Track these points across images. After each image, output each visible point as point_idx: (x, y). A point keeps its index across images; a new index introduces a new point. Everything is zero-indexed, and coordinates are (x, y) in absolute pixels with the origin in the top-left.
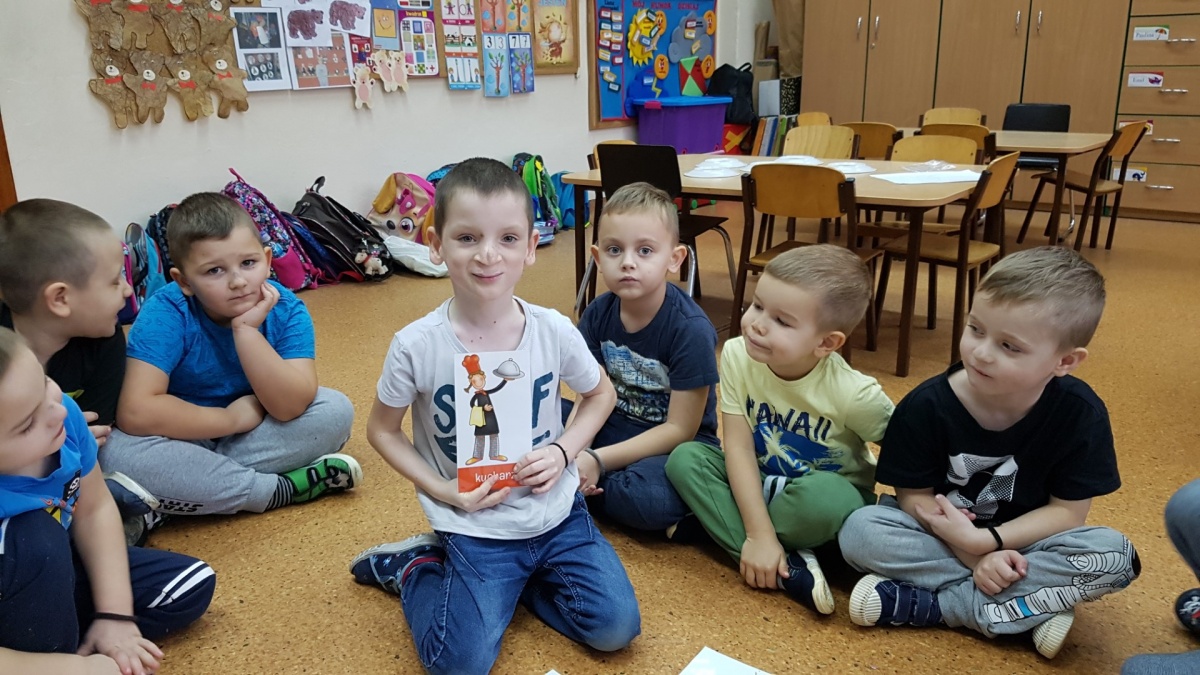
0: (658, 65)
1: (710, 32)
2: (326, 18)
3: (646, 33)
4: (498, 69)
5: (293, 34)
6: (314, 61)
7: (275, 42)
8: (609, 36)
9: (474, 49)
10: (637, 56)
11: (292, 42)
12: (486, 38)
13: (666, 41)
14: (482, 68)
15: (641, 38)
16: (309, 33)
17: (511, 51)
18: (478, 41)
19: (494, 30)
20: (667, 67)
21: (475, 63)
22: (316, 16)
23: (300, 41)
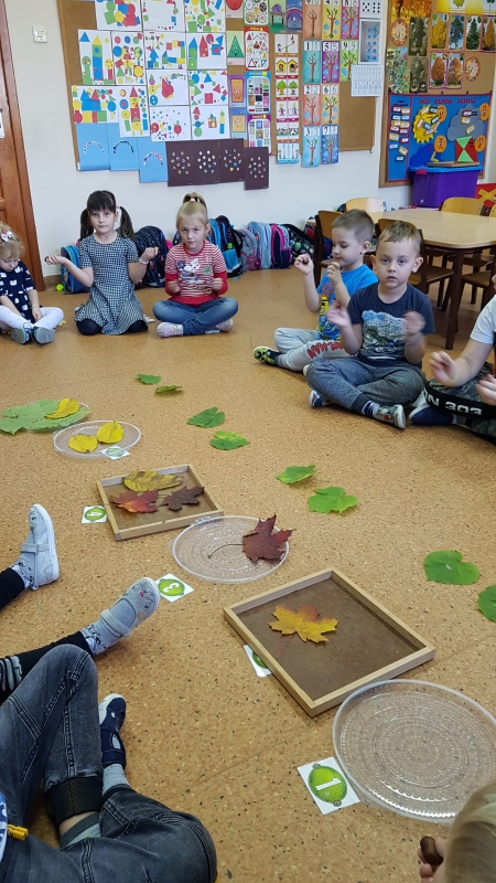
0: (437, 144)
1: (484, 118)
3: (428, 121)
4: (313, 149)
8: (399, 124)
9: (297, 137)
10: (421, 137)
12: (305, 130)
13: (444, 128)
14: (301, 148)
15: (424, 124)
17: (323, 137)
18: (300, 131)
19: (312, 124)
21: (297, 146)
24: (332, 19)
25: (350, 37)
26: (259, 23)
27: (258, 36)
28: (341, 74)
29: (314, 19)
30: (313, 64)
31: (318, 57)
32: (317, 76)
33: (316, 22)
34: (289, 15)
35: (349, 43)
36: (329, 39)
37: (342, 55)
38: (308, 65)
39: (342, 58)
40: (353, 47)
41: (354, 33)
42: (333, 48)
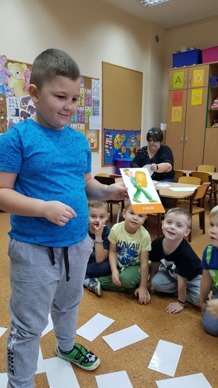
0: (122, 150)
1: (139, 140)
3: (119, 141)
8: (108, 141)
10: (116, 147)
13: (125, 143)
15: (118, 142)
20: (125, 150)
24: (81, 97)
25: (88, 105)
28: (85, 120)
32: (76, 120)
36: (80, 105)
39: (85, 114)
40: (89, 109)
42: (82, 109)
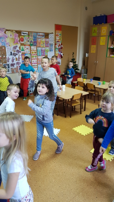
2: (16, 64)
4: (40, 69)
5: (11, 66)
6: (14, 69)
7: (9, 67)
9: (37, 67)
11: (11, 67)
12: (38, 65)
14: (38, 69)
16: (13, 66)
18: (37, 66)
19: (40, 64)
21: (37, 68)
22: (14, 64)
23: (12, 67)
24: (43, 43)
25: (47, 47)
26: (27, 44)
27: (27, 47)
28: (46, 54)
29: (39, 43)
30: (40, 52)
31: (40, 51)
32: (40, 54)
33: (40, 44)
34: (34, 43)
35: (47, 48)
36: (43, 47)
37: (46, 50)
38: (38, 53)
39: (45, 51)
40: (48, 49)
41: (48, 46)
42: (43, 49)
